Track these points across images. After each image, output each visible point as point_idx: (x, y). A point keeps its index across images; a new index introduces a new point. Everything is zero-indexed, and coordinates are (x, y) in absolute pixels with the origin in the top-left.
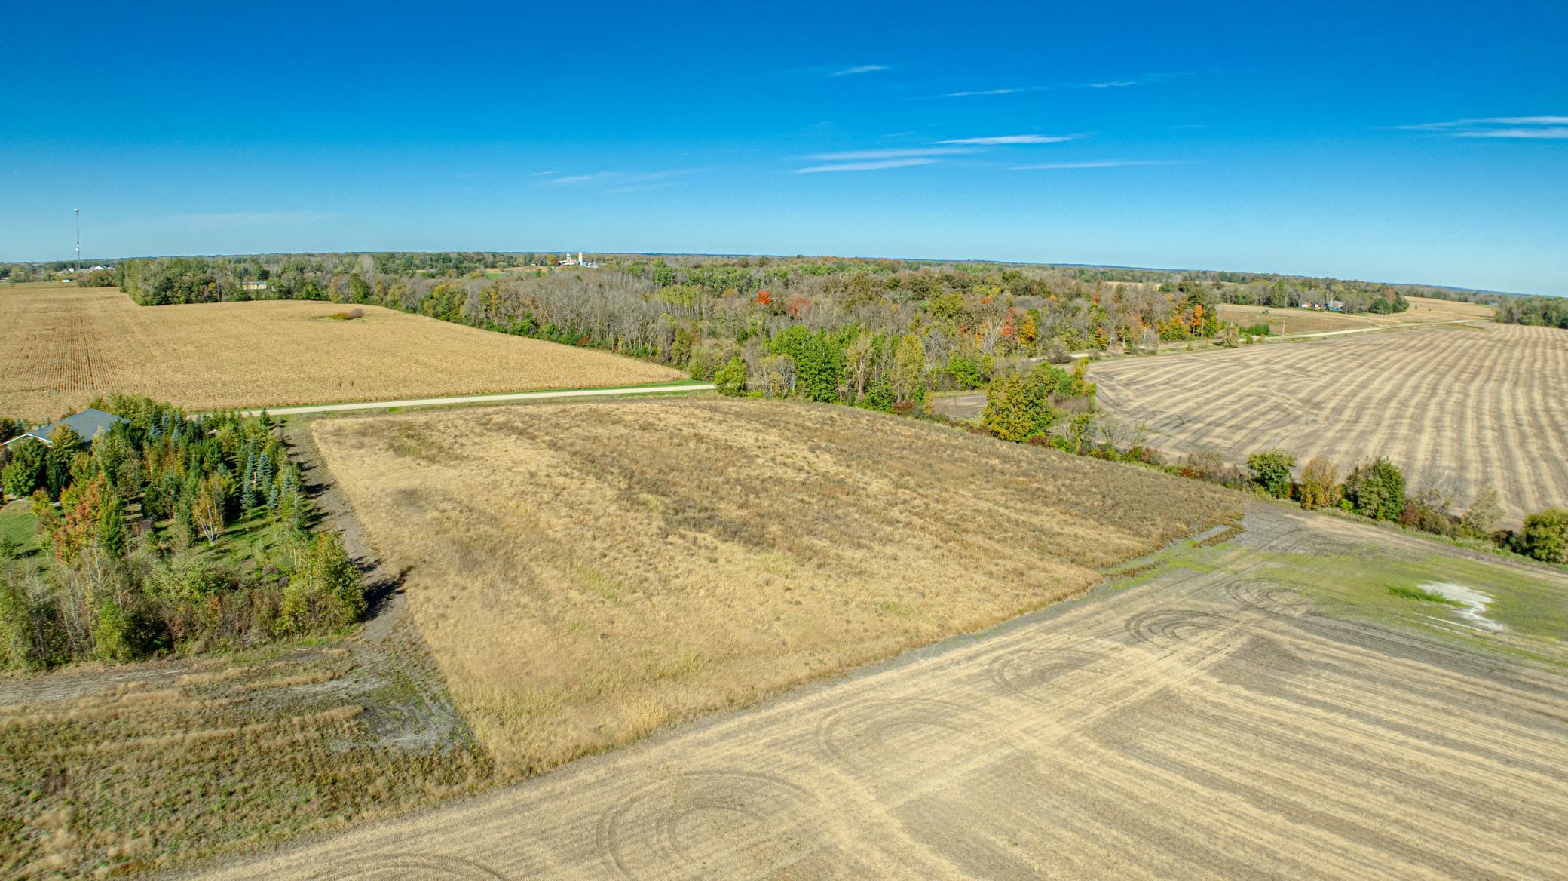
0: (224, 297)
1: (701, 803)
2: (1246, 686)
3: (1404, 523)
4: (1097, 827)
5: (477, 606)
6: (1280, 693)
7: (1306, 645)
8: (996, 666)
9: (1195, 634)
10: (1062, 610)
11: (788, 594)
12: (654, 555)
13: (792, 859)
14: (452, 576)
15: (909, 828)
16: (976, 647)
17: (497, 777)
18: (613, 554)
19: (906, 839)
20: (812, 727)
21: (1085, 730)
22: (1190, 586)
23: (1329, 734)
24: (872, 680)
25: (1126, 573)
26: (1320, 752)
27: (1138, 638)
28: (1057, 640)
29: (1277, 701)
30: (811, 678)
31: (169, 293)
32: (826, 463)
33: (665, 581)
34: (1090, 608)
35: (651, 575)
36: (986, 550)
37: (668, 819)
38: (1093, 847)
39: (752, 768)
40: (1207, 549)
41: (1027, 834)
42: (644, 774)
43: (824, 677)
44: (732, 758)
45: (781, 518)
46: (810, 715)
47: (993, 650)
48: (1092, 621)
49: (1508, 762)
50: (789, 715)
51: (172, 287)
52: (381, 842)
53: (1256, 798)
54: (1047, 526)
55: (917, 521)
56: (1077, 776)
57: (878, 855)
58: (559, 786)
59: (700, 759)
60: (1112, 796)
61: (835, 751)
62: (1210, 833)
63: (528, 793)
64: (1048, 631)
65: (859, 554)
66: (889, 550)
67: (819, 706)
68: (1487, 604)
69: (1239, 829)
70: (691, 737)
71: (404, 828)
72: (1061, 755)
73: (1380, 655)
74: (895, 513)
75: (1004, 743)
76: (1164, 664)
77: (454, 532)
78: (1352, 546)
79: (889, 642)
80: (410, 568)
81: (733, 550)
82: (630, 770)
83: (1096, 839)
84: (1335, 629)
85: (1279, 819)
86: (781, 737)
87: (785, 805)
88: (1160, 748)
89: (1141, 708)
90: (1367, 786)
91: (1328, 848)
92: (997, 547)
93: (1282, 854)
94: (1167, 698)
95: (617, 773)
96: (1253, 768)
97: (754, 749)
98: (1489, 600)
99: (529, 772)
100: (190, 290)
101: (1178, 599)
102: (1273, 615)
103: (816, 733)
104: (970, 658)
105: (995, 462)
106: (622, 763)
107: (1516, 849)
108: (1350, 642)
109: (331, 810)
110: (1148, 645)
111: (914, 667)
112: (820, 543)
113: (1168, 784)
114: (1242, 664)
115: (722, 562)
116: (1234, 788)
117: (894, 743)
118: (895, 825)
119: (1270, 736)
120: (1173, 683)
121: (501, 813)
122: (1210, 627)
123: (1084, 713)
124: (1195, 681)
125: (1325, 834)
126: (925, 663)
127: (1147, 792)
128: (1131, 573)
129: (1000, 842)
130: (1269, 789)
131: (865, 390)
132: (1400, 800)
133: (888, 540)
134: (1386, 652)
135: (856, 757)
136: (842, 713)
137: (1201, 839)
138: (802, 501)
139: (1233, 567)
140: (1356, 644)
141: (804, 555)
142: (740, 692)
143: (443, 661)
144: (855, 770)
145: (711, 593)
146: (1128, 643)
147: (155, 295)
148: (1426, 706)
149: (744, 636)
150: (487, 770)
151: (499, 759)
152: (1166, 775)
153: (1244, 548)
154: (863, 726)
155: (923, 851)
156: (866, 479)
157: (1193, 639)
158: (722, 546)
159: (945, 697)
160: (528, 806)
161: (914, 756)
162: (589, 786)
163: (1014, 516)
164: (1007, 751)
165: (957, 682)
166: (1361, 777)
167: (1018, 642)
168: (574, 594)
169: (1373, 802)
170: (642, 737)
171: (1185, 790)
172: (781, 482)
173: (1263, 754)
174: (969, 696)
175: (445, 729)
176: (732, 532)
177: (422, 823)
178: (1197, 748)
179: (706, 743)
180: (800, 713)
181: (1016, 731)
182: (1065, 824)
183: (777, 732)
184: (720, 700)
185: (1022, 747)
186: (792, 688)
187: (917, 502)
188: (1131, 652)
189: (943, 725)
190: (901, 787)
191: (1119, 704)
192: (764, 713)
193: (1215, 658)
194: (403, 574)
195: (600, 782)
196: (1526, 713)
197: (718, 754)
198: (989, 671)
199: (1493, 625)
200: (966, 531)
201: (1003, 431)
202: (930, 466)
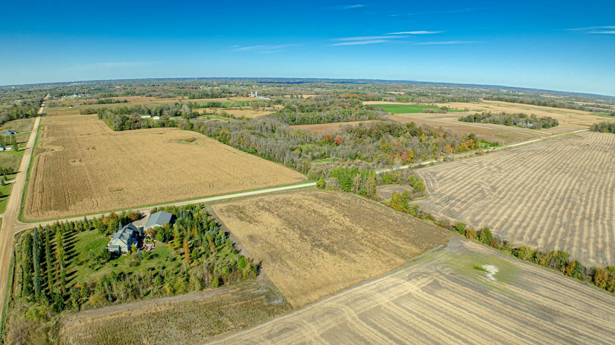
0: (142, 127)
1: (327, 313)
2: (427, 293)
3: (490, 245)
4: (389, 319)
5: (279, 272)
6: (433, 294)
7: (445, 282)
8: (379, 286)
9: (422, 279)
10: (396, 272)
11: (339, 268)
12: (311, 256)
13: (341, 322)
14: (271, 264)
15: (359, 318)
16: (376, 281)
17: (294, 309)
18: (302, 257)
19: (358, 320)
20: (344, 299)
21: (392, 301)
22: (427, 265)
23: (437, 304)
24: (355, 289)
25: (413, 261)
26: (433, 307)
27: (409, 279)
28: (393, 280)
29: (431, 296)
30: (344, 289)
31: (123, 127)
32: (347, 222)
33: (314, 264)
34: (402, 271)
35: (311, 263)
36: (383, 254)
37: (322, 316)
38: (387, 322)
39: (334, 307)
40: (436, 252)
41: (377, 320)
42: (317, 308)
43: (347, 288)
44: (331, 305)
45: (337, 243)
46: (344, 297)
47: (379, 282)
48: (401, 275)
49: (470, 312)
50: (340, 297)
51: (124, 125)
52: (280, 320)
53: (418, 316)
54: (399, 245)
55: (368, 244)
56: (388, 310)
57: (354, 322)
58: (304, 310)
59: (326, 305)
60: (393, 314)
61: (348, 304)
62: (407, 321)
63: (300, 311)
64: (391, 277)
65: (354, 255)
66: (361, 254)
67: (346, 295)
68: (496, 272)
69: (412, 321)
70: (324, 301)
71: (282, 318)
72: (386, 306)
73: (460, 286)
74: (363, 241)
75: (377, 303)
76: (412, 287)
77: (266, 250)
78: (472, 252)
79: (359, 280)
80: (261, 262)
81: (327, 254)
82: (315, 307)
83: (388, 321)
84: (453, 278)
85: (420, 320)
86: (339, 301)
87: (340, 314)
88: (404, 305)
89: (404, 297)
90: (439, 315)
91: (425, 325)
92: (385, 252)
93: (417, 325)
94: (410, 294)
95: (313, 308)
96: (419, 310)
97: (335, 303)
98: (497, 271)
99: (299, 308)
100: (130, 125)
101: (422, 269)
102: (442, 274)
103: (345, 300)
104: (374, 284)
105: (391, 220)
106: (314, 306)
107: (459, 328)
108: (455, 282)
109: (270, 315)
110: (411, 281)
111: (363, 286)
112: (346, 252)
113: (403, 312)
114: (429, 287)
115: (325, 258)
116: (414, 313)
117: (358, 303)
118: (357, 317)
119: (426, 304)
120: (412, 291)
121: (296, 315)
122: (426, 277)
123: (393, 297)
124: (417, 291)
125: (426, 323)
126: (366, 285)
127: (399, 313)
128: (414, 260)
129: (373, 320)
130: (420, 314)
131: (358, 190)
132: (443, 318)
133: (361, 251)
134: (462, 285)
135: (352, 305)
136: (350, 296)
137: (405, 322)
138: (342, 237)
139: (439, 259)
140: (456, 283)
141: (342, 255)
142: (332, 292)
143: (277, 285)
144: (351, 308)
145: (324, 267)
146: (407, 281)
147: (118, 127)
148: (462, 299)
149: (331, 279)
150: (292, 308)
151: (293, 306)
152: (403, 310)
153: (445, 252)
154: (353, 299)
155: (361, 322)
156: (357, 228)
157: (421, 280)
158: (325, 253)
159: (368, 293)
160: (300, 314)
161: (361, 305)
162: (309, 310)
163: (392, 241)
164: (377, 305)
165: (371, 290)
166: (438, 313)
167: (385, 280)
168: (297, 268)
169: (438, 318)
170: (316, 301)
171: (406, 313)
172: (336, 230)
173: (423, 307)
174: (373, 293)
175: (282, 299)
176: (327, 248)
177: (285, 317)
178: (411, 305)
179: (326, 302)
180: (342, 296)
181: (380, 301)
182: (384, 318)
183: (338, 300)
184: (328, 294)
185: (380, 304)
186: (341, 291)
187: (369, 237)
188: (407, 283)
189: (367, 299)
190: (359, 311)
191: (400, 295)
192: (336, 296)
193: (423, 285)
194: (260, 263)
195: (311, 310)
196: (483, 302)
197: (329, 304)
198: (377, 287)
199: (493, 279)
200: (379, 247)
201: (395, 208)
202: (374, 222)
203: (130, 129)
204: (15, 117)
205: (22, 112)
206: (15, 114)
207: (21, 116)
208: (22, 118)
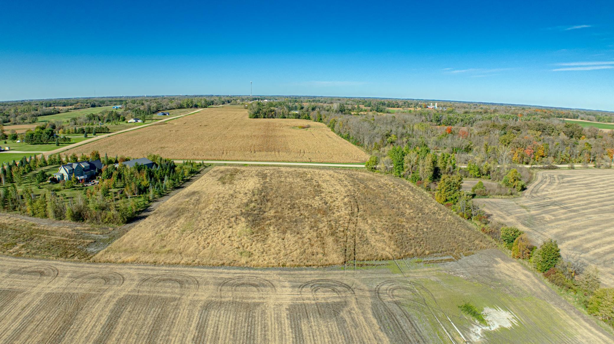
0: (277, 116)
31: (258, 115)
40: (421, 264)
51: (259, 113)
65: (276, 235)
100: (265, 114)
102: (376, 297)
110: (298, 289)
112: (272, 229)
122: (338, 292)
141: (260, 231)
146: (293, 287)
147: (253, 115)
149: (191, 249)
153: (439, 268)
158: (243, 224)
168: (176, 228)
184: (151, 261)
188: (287, 289)
199: (476, 338)
203: (264, 118)
204: (185, 106)
205: (192, 102)
206: (185, 104)
207: (191, 106)
208: (191, 107)
